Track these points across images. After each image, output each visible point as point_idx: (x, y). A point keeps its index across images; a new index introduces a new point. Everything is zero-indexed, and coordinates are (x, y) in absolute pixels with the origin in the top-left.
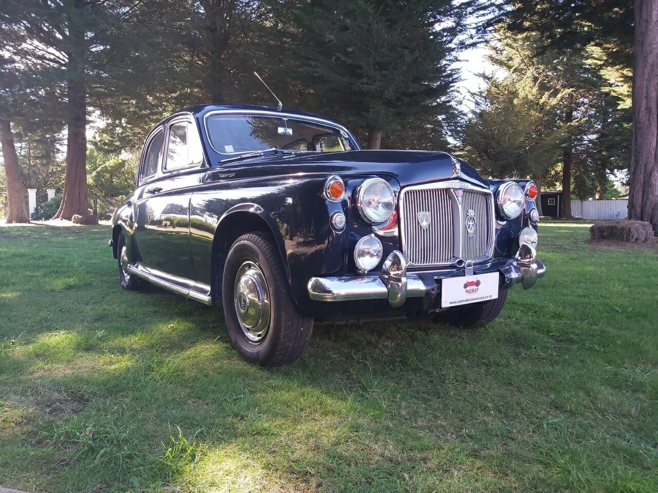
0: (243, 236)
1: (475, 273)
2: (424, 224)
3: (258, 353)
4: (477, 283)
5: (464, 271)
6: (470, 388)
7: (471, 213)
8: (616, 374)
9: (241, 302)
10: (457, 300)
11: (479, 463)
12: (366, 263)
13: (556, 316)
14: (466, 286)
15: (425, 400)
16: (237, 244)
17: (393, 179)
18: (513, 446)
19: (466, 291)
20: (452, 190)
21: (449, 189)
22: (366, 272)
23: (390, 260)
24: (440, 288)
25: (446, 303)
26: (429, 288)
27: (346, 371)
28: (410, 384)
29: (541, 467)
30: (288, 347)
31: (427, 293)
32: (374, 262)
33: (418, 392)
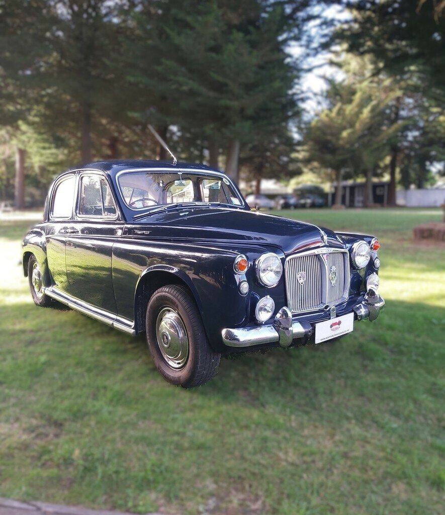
0: (161, 289)
1: (337, 316)
2: (301, 281)
3: (179, 377)
4: (339, 323)
5: (330, 314)
6: (336, 399)
7: (334, 268)
8: (434, 384)
9: (164, 339)
10: (325, 337)
11: (349, 463)
12: (263, 316)
13: (390, 328)
14: (331, 326)
15: (307, 413)
16: (159, 294)
17: (279, 249)
18: (369, 448)
19: (332, 330)
20: (321, 255)
21: (319, 254)
22: (263, 323)
23: (280, 313)
24: (314, 329)
25: (318, 340)
26: (307, 330)
27: (246, 389)
28: (293, 397)
29: (388, 464)
30: (203, 374)
31: (306, 334)
32: (269, 315)
33: (299, 405)
